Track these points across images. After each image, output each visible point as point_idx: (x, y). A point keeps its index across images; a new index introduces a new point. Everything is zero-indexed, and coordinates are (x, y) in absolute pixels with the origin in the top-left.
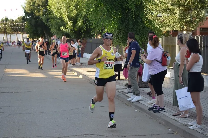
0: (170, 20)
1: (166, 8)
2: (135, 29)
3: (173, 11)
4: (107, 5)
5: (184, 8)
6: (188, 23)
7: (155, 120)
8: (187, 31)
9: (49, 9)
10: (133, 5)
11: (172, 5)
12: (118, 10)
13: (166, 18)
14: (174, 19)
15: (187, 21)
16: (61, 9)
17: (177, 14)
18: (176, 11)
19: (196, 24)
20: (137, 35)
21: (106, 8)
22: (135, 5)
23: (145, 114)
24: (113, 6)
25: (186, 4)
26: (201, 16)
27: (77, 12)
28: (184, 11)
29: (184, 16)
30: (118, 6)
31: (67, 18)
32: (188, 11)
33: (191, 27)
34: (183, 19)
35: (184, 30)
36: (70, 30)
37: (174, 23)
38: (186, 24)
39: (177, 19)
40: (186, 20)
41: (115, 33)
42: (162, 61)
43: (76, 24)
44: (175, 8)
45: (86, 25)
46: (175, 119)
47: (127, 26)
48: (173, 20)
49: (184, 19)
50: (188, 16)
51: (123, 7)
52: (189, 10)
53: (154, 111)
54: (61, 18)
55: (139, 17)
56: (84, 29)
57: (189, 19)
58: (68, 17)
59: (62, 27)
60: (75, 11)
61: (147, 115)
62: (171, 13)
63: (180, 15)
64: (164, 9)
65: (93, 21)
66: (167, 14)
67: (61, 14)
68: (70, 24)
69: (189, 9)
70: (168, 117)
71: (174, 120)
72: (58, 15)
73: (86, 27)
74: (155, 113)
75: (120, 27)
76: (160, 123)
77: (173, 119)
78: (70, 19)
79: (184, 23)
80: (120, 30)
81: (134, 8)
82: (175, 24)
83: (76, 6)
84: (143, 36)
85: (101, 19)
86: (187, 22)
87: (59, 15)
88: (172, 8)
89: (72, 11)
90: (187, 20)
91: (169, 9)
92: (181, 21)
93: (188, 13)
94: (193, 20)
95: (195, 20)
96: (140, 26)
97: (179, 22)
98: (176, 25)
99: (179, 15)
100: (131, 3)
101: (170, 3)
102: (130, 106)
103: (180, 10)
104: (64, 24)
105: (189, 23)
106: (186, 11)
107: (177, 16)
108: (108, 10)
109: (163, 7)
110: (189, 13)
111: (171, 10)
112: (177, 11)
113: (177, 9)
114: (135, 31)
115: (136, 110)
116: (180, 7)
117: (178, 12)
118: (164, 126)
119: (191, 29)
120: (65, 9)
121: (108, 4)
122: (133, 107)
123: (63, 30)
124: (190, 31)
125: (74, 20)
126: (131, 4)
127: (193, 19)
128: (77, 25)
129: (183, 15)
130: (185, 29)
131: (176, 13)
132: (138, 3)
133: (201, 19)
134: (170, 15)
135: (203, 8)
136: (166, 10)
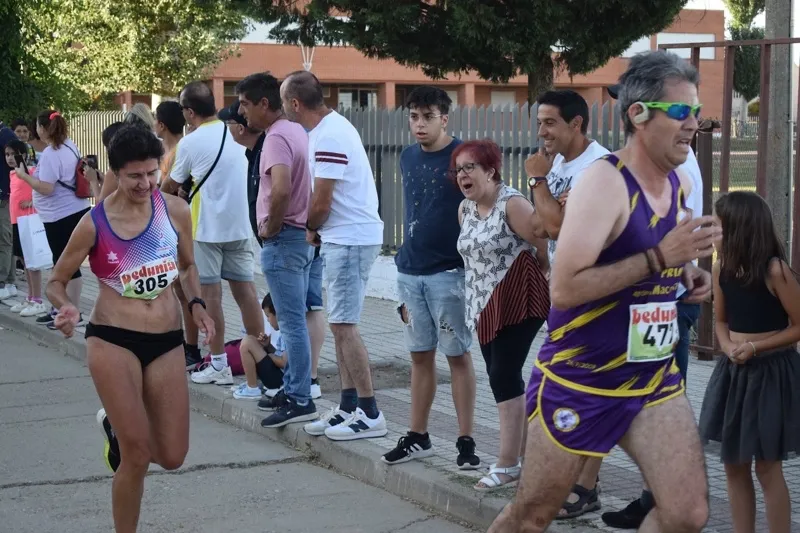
0: (107, 58)
1: (94, 20)
3: (118, 30)
5: (151, 21)
6: (165, 70)
7: (54, 348)
8: (163, 96)
11: (113, 12)
13: (96, 53)
14: (122, 57)
15: (160, 64)
17: (128, 40)
18: (125, 32)
19: (189, 73)
25: (156, 10)
26: (202, 48)
28: (151, 33)
29: (152, 46)
32: (163, 32)
33: (175, 83)
34: (150, 57)
35: (156, 92)
37: (121, 68)
38: (160, 73)
39: (129, 56)
40: (159, 61)
42: (75, 184)
44: (123, 21)
48: (118, 60)
49: (153, 58)
50: (163, 50)
52: (166, 30)
53: (48, 326)
55: (5, 53)
61: (33, 337)
62: (111, 38)
63: (140, 45)
64: (88, 26)
66: (99, 40)
69: (168, 26)
74: (52, 331)
76: (67, 355)
79: (154, 70)
82: (125, 74)
84: (20, 110)
86: (161, 68)
88: (115, 23)
90: (161, 59)
91: (104, 25)
92: (143, 62)
93: (164, 38)
94: (181, 60)
95: (185, 62)
96: (9, 79)
97: (138, 67)
98: (128, 74)
99: (137, 46)
101: (108, 6)
103: (139, 29)
105: (170, 70)
106: (155, 31)
107: (131, 48)
109: (89, 19)
110: (168, 37)
111: (110, 29)
112: (130, 31)
113: (128, 24)
116: (137, 19)
117: (131, 35)
118: (79, 359)
127: (181, 58)
129: (149, 45)
130: (158, 89)
131: (126, 38)
133: (204, 58)
134: (109, 42)
135: (207, 25)
136: (96, 27)
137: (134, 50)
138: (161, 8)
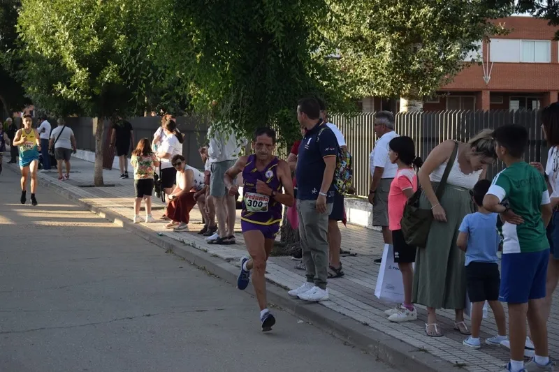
0: (366, 67)
1: (353, 34)
2: (283, 90)
3: (373, 43)
4: (206, 22)
5: (403, 35)
7: (363, 350)
8: (410, 100)
9: (21, 32)
10: (278, 22)
11: (373, 26)
12: (236, 38)
13: (356, 62)
14: (379, 65)
15: (411, 71)
16: (57, 34)
17: (384, 51)
18: (382, 44)
19: (435, 79)
20: (289, 109)
21: (204, 33)
22: (284, 22)
23: (330, 332)
24: (223, 27)
25: (409, 24)
26: (449, 57)
27: (101, 42)
28: (401, 46)
29: (404, 56)
30: (236, 27)
31: (74, 58)
32: (412, 44)
33: (421, 88)
34: (400, 66)
35: (403, 96)
36: (82, 92)
37: (376, 75)
38: (408, 79)
39: (385, 65)
40: (410, 69)
41: (228, 102)
43: (98, 75)
44: (380, 34)
45: (144, 78)
46: (425, 348)
47: (259, 84)
48: (374, 68)
49: (404, 67)
50: (414, 59)
51: (250, 29)
52: (414, 42)
54: (57, 60)
56: (140, 90)
57: (418, 66)
58: (78, 55)
59: (59, 83)
60: (96, 39)
61: (336, 334)
62: (368, 49)
63: (394, 56)
64: (347, 38)
65: (165, 67)
66: (357, 51)
67: (57, 47)
68: (81, 75)
69: (417, 38)
70: (401, 341)
71: (421, 350)
72: (47, 52)
73: (144, 86)
75: (241, 87)
76: (378, 359)
77: (418, 346)
78: (82, 61)
79: (403, 77)
80: (242, 95)
81: (281, 31)
82: (379, 81)
83: (99, 25)
85: (188, 62)
86: (410, 75)
87: (50, 51)
88: (372, 37)
89: (88, 39)
90: (412, 67)
91: (361, 38)
92: (394, 70)
93: (412, 49)
94: (428, 68)
95: (432, 70)
96: (297, 83)
97: (391, 74)
98: (382, 80)
99: (392, 56)
100: (274, 18)
101: (368, 21)
102: (281, 309)
103: (393, 41)
104: (65, 76)
105: (417, 77)
106: (407, 43)
107: (387, 57)
108: (208, 37)
109: (348, 34)
110: (416, 49)
111: (367, 42)
112: (386, 44)
113: (384, 37)
114: (281, 97)
115: (301, 321)
116: (392, 33)
117: (387, 46)
119: (421, 93)
120: (67, 34)
121: (208, 21)
122: (289, 310)
123: (62, 92)
124: (417, 99)
125: (93, 64)
126: (274, 21)
127: (427, 66)
128: (102, 78)
129: (401, 55)
130: (406, 94)
131: (382, 49)
132: (293, 19)
133: (449, 65)
134: (365, 53)
135: (454, 37)
136: (355, 41)
137: (389, 60)
138: (412, 22)
